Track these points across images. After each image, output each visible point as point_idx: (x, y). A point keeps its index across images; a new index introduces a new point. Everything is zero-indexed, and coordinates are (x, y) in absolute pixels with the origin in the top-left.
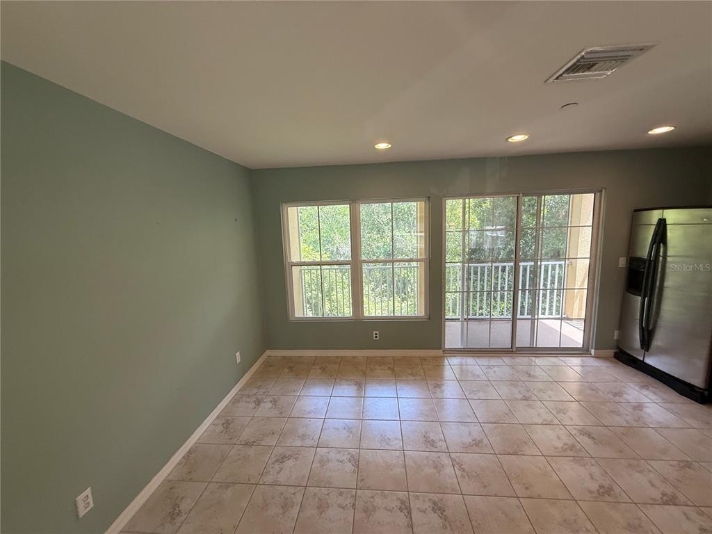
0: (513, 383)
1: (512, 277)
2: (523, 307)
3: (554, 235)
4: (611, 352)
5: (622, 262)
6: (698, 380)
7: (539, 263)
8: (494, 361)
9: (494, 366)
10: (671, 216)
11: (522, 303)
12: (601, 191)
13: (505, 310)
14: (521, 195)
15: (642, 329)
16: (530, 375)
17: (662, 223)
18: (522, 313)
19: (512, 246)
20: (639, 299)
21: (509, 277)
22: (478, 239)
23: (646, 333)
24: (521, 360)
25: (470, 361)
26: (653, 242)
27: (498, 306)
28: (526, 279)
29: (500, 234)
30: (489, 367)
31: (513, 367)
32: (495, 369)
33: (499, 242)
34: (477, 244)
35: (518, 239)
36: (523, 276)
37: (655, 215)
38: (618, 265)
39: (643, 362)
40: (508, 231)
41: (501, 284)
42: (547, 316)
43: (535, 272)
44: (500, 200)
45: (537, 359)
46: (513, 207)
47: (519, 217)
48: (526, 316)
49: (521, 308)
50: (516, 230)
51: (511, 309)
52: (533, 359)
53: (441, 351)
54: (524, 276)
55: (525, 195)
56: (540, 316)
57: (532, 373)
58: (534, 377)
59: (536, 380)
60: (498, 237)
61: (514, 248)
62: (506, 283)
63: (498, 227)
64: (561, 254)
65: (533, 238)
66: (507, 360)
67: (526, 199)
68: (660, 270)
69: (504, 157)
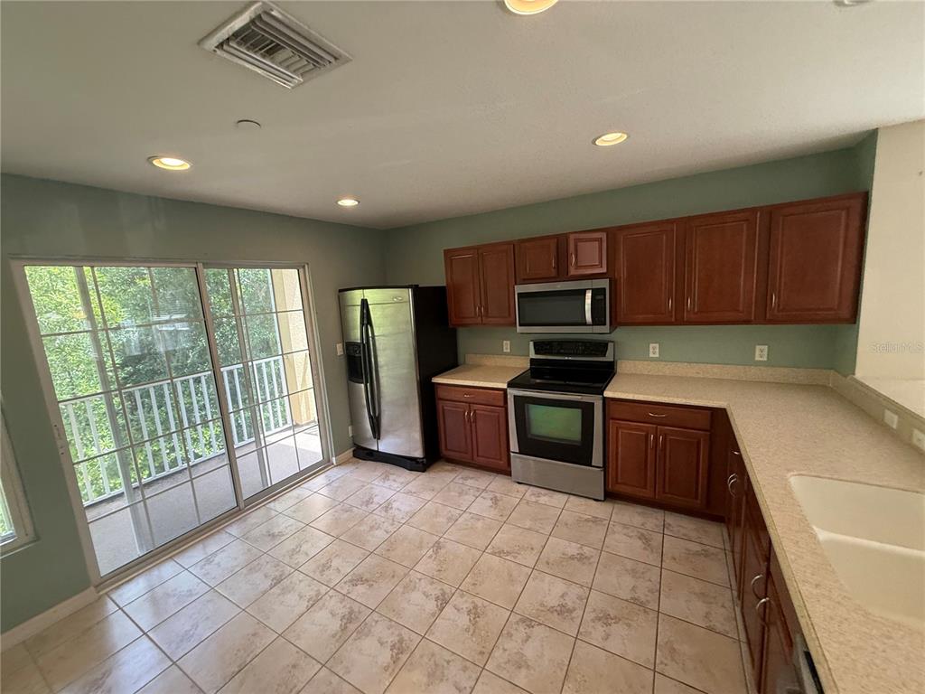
0: (251, 566)
1: (213, 388)
2: (239, 426)
3: (258, 322)
4: (349, 453)
5: (340, 349)
6: (418, 453)
7: (250, 364)
8: (213, 545)
9: (215, 554)
10: (372, 295)
11: (237, 420)
12: (304, 267)
13: (213, 440)
14: (200, 265)
15: (371, 417)
16: (273, 536)
17: (364, 303)
18: (241, 438)
19: (203, 342)
20: (363, 385)
21: (208, 388)
22: (143, 337)
23: (375, 421)
24: (256, 517)
25: (168, 569)
26: (362, 324)
27: (201, 437)
28: (235, 386)
29: (179, 326)
30: (208, 560)
31: (245, 537)
32: (217, 560)
33: (181, 338)
34: (142, 345)
35: (210, 330)
36: (230, 382)
37: (357, 296)
38: (336, 352)
39: (378, 451)
40: (192, 321)
41: (198, 401)
42: (274, 430)
43: (245, 375)
44: (168, 272)
45: (277, 502)
46: (192, 285)
47: (205, 300)
48: (247, 441)
49: (237, 427)
50: (203, 318)
51: (222, 435)
52: (272, 505)
53: (92, 588)
54: (232, 382)
55: (206, 265)
56: (266, 434)
57: (276, 531)
58: (281, 534)
59: (284, 538)
60: (178, 332)
61: (206, 344)
62: (206, 397)
63: (174, 317)
64: (271, 345)
65: (232, 328)
66: (234, 530)
67: (211, 271)
68: (372, 354)
69: (156, 198)
